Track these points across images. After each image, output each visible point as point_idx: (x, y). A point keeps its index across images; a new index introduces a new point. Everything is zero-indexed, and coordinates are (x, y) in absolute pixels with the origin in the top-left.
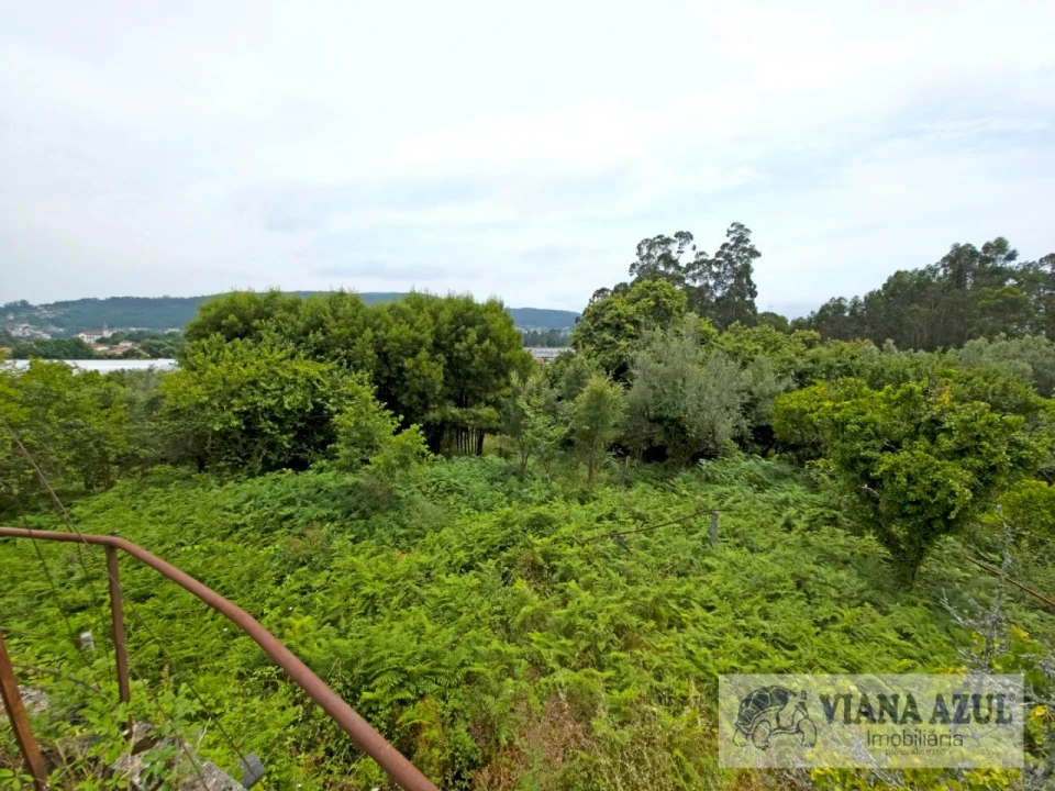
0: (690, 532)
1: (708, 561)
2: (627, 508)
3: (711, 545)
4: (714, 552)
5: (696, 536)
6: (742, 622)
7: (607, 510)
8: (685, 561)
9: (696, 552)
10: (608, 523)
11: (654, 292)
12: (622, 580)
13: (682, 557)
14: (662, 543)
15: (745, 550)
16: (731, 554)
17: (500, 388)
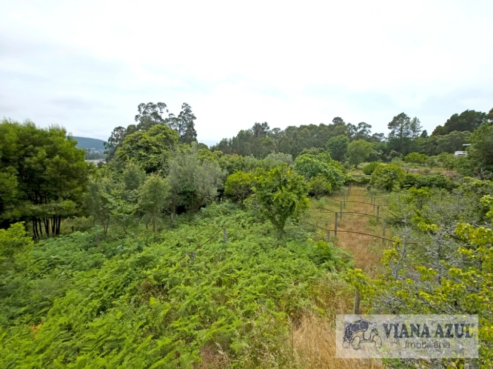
11: (164, 131)
17: (74, 187)
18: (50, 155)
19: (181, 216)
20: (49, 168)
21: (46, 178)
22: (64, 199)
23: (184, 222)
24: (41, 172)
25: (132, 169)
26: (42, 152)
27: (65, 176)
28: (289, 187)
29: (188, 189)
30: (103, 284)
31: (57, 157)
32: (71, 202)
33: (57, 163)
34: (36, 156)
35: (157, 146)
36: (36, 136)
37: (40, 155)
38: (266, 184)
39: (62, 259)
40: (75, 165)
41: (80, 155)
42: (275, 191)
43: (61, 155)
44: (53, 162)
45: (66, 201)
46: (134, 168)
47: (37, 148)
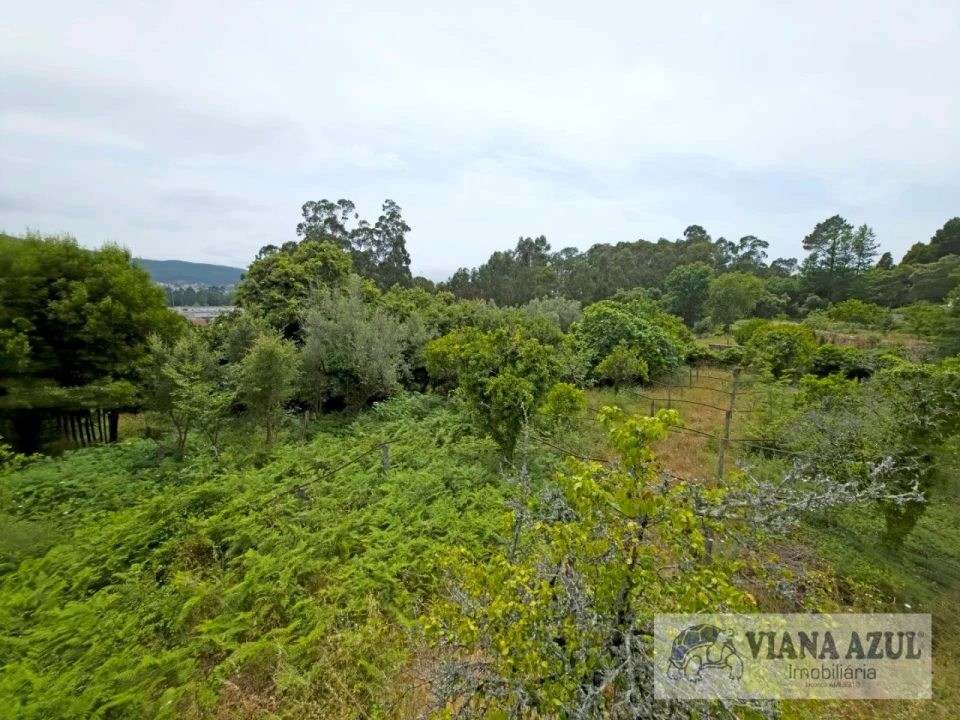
0: (366, 466)
1: (383, 487)
2: (308, 461)
3: (385, 474)
4: (387, 478)
5: (371, 470)
6: (410, 528)
7: (286, 467)
8: (363, 494)
9: (372, 483)
10: (288, 480)
12: (304, 532)
13: (361, 491)
14: (343, 484)
15: (410, 469)
16: (400, 476)
17: (136, 357)
18: (95, 297)
19: (328, 416)
20: (92, 321)
21: (86, 338)
22: (117, 377)
23: (329, 429)
24: (77, 327)
25: (244, 325)
26: (81, 290)
27: (124, 336)
30: (114, 540)
31: (108, 300)
32: (127, 384)
33: (107, 312)
34: (69, 298)
37: (75, 298)
39: (84, 487)
40: (143, 316)
41: (152, 299)
43: (116, 297)
44: (99, 310)
45: (118, 383)
46: (249, 323)
47: (73, 284)
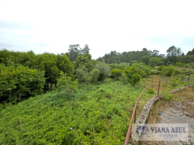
28: (138, 73)
29: (102, 74)
35: (87, 60)
36: (61, 58)
38: (129, 72)
42: (132, 74)
